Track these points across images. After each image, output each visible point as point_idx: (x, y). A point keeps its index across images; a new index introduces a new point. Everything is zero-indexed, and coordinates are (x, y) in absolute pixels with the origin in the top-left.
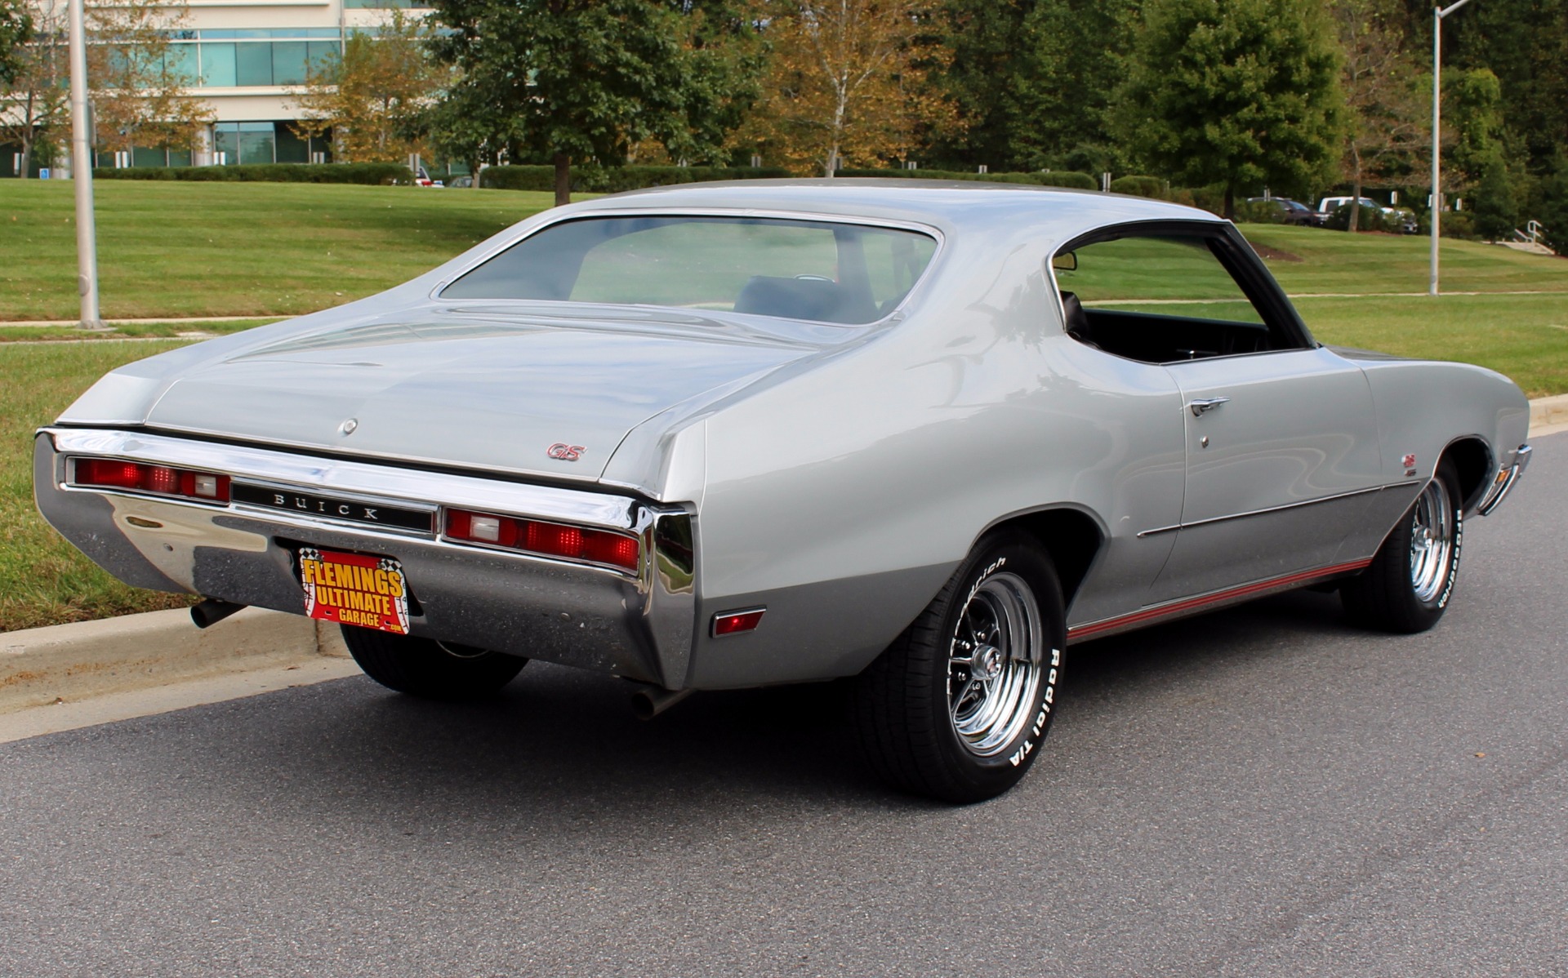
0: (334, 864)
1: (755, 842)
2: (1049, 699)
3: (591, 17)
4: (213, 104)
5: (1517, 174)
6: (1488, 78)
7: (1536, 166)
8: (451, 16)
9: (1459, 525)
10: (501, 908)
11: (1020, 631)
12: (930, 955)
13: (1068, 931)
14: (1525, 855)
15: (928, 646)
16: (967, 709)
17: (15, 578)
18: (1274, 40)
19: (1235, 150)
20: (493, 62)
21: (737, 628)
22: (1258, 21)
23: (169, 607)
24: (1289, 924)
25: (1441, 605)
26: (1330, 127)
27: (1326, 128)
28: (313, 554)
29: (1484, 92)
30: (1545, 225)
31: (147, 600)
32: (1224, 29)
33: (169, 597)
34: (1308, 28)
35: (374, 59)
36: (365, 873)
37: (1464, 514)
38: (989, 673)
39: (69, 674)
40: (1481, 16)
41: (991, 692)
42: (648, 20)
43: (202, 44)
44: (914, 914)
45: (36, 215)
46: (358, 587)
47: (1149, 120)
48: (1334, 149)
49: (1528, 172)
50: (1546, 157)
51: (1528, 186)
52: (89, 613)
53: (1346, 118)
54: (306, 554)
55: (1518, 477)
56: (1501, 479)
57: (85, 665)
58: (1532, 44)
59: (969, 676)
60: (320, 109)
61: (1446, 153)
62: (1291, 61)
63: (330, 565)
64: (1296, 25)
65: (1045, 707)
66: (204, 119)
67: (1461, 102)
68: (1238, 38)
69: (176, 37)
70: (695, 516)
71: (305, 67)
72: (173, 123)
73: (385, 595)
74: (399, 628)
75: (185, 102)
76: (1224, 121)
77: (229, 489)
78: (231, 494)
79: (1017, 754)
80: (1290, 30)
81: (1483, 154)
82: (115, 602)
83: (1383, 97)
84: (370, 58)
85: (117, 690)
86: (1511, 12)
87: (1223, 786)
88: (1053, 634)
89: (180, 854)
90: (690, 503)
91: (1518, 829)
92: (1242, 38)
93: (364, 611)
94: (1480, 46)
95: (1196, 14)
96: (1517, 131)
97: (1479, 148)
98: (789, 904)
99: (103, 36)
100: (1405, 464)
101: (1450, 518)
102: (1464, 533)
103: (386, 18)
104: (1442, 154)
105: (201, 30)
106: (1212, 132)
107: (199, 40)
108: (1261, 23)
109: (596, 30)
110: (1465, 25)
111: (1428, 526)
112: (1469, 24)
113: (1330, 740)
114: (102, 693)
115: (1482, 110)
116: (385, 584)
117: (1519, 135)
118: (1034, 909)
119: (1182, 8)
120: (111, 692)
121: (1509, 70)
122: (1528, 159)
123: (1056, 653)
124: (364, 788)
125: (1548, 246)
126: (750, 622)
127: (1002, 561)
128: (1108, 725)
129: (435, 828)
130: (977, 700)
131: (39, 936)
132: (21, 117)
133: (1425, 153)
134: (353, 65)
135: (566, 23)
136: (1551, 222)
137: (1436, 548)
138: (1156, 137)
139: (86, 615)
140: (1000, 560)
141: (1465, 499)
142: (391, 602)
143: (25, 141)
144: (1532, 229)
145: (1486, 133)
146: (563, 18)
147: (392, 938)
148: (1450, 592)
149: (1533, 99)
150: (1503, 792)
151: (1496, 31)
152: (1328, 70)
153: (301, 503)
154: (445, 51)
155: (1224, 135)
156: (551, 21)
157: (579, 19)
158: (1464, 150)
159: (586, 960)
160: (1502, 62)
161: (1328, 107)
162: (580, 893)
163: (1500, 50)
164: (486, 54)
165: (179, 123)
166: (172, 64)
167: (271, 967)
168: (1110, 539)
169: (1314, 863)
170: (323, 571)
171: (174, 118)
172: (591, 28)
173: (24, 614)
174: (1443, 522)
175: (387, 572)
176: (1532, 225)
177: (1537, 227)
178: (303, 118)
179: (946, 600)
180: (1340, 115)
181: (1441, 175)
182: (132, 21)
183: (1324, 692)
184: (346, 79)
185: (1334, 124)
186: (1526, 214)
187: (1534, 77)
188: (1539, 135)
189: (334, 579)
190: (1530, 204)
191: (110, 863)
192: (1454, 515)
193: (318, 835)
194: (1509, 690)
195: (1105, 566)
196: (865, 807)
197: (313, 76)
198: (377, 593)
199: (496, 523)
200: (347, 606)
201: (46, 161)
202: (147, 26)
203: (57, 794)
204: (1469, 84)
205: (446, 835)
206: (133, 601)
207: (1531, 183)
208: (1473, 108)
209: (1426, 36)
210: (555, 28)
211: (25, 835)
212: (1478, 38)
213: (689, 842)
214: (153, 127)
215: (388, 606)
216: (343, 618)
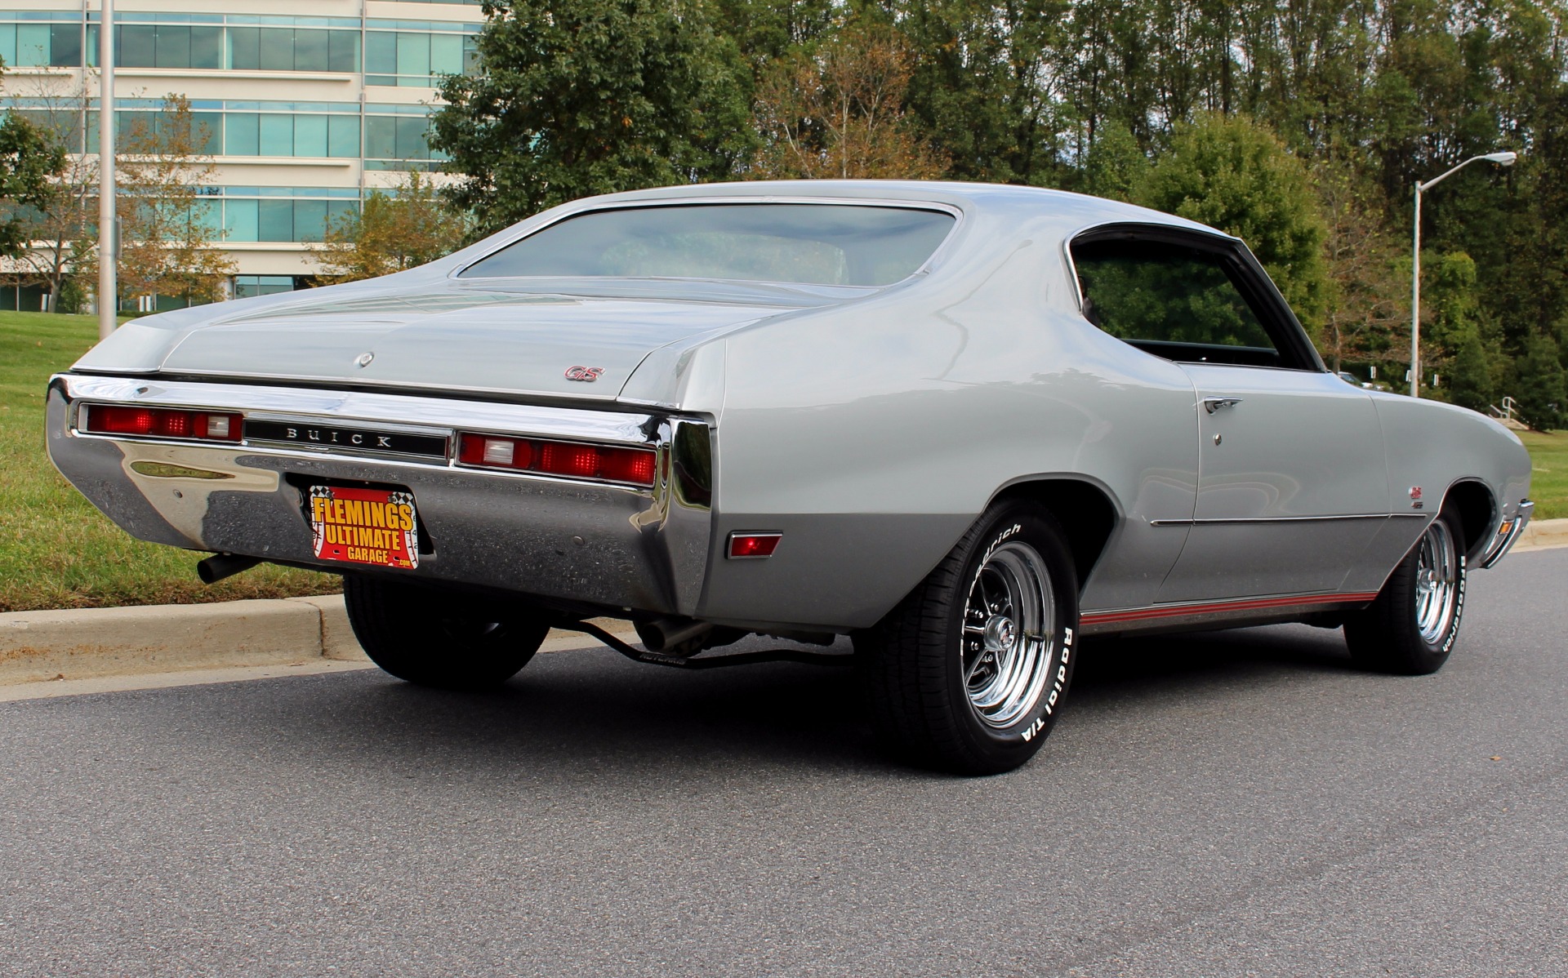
0: (333, 795)
1: (762, 796)
2: (1061, 678)
3: (602, 167)
4: (235, 257)
5: (1493, 354)
6: (1464, 262)
7: (1510, 347)
8: (468, 163)
9: (1463, 571)
10: (503, 832)
11: (1032, 603)
12: (945, 880)
13: (1088, 868)
14: (1551, 828)
15: (942, 603)
16: (979, 682)
17: (23, 567)
18: (1257, 214)
19: (1217, 322)
20: (507, 208)
21: (752, 552)
22: (1242, 195)
23: (176, 602)
24: (1315, 870)
25: (1445, 649)
26: (1312, 299)
27: (1308, 300)
28: (324, 491)
29: (1460, 275)
30: (1519, 401)
31: (153, 593)
32: (1208, 202)
33: (175, 592)
34: (1292, 201)
35: (391, 219)
36: (363, 802)
37: (1467, 560)
38: (1003, 644)
39: (72, 654)
40: (1458, 203)
41: (1003, 668)
42: (656, 172)
43: (226, 199)
44: (928, 851)
45: (60, 342)
46: (368, 523)
47: (1137, 289)
48: (1316, 319)
49: (1502, 352)
50: (1520, 338)
51: (1503, 366)
52: (95, 600)
53: (1328, 291)
54: (316, 492)
55: (1521, 531)
56: (1503, 530)
57: (88, 647)
58: (1507, 230)
59: (982, 647)
60: (338, 265)
61: (1425, 333)
62: (1275, 234)
63: (341, 502)
64: (1280, 200)
65: (1057, 685)
66: (227, 271)
67: (1439, 284)
68: (1223, 211)
69: (202, 193)
70: (714, 429)
71: (325, 224)
72: (197, 274)
73: (395, 530)
74: (407, 563)
75: (208, 254)
76: (1206, 293)
77: (242, 427)
78: (243, 431)
79: (1029, 730)
80: (1274, 205)
81: (1458, 334)
82: (122, 593)
83: (1363, 277)
84: (387, 217)
85: (120, 673)
86: (1486, 199)
87: (1238, 772)
88: (1067, 614)
89: (177, 782)
90: (709, 415)
91: (1542, 811)
92: (1227, 211)
93: (372, 548)
94: (1456, 231)
95: (1184, 188)
96: (1492, 312)
97: (1455, 329)
98: (798, 839)
99: (132, 188)
100: (1412, 495)
101: (1454, 561)
102: (1467, 579)
103: (403, 179)
104: (1421, 332)
105: (226, 187)
106: (1195, 303)
107: (224, 197)
108: (1245, 198)
109: (606, 179)
110: (1442, 210)
111: (1432, 568)
112: (1446, 210)
113: (1341, 744)
114: (104, 675)
115: (1458, 292)
116: (396, 518)
117: (1494, 316)
118: (1051, 850)
119: (1170, 182)
120: (113, 675)
121: (1484, 255)
122: (1503, 339)
123: (1069, 631)
124: (366, 745)
125: (1523, 422)
126: (766, 546)
127: (1017, 527)
128: (1116, 727)
129: (437, 774)
130: (989, 675)
131: (26, 834)
132: (50, 260)
133: (1403, 332)
134: (371, 223)
135: (578, 172)
136: (1525, 398)
137: (1440, 591)
138: (1143, 306)
139: (92, 603)
140: (1015, 526)
141: (1468, 549)
142: (401, 537)
143: (53, 283)
144: (1506, 405)
145: (1462, 315)
146: (575, 168)
147: (390, 849)
148: (1454, 637)
149: (1508, 283)
150: (1522, 786)
151: (1472, 218)
152: (1310, 243)
153: (314, 436)
154: (461, 198)
155: (1207, 306)
156: (563, 170)
157: (591, 168)
158: (1441, 329)
159: (590, 872)
160: (1478, 247)
161: (1310, 280)
162: (584, 825)
163: (1475, 235)
164: (500, 200)
165: (201, 274)
166: (197, 217)
167: (264, 865)
168: (1125, 519)
169: (1336, 828)
170: (333, 509)
171: (196, 269)
172: (603, 178)
173: (30, 596)
174: (1447, 564)
175: (398, 505)
176: (1507, 400)
177: (1512, 403)
178: (321, 273)
179: (961, 559)
180: (1322, 287)
181: (1419, 350)
182: (160, 175)
183: (1333, 712)
184: (363, 236)
185: (1315, 296)
186: (1500, 393)
187: (1509, 261)
188: (1514, 317)
189: (344, 516)
190: (1504, 384)
191: (103, 786)
192: (1458, 562)
193: (316, 775)
194: (1519, 716)
195: (1118, 549)
196: (874, 775)
197: (331, 233)
198: (387, 528)
199: (511, 445)
200: (356, 544)
201: (72, 308)
202: (174, 180)
203: (54, 737)
204: (1445, 267)
205: (448, 779)
206: (139, 593)
207: (1506, 363)
208: (1449, 290)
209: (1404, 220)
210: (567, 176)
211: (18, 764)
212: (1455, 223)
213: (696, 793)
214: (176, 277)
215: (398, 540)
216: (351, 557)
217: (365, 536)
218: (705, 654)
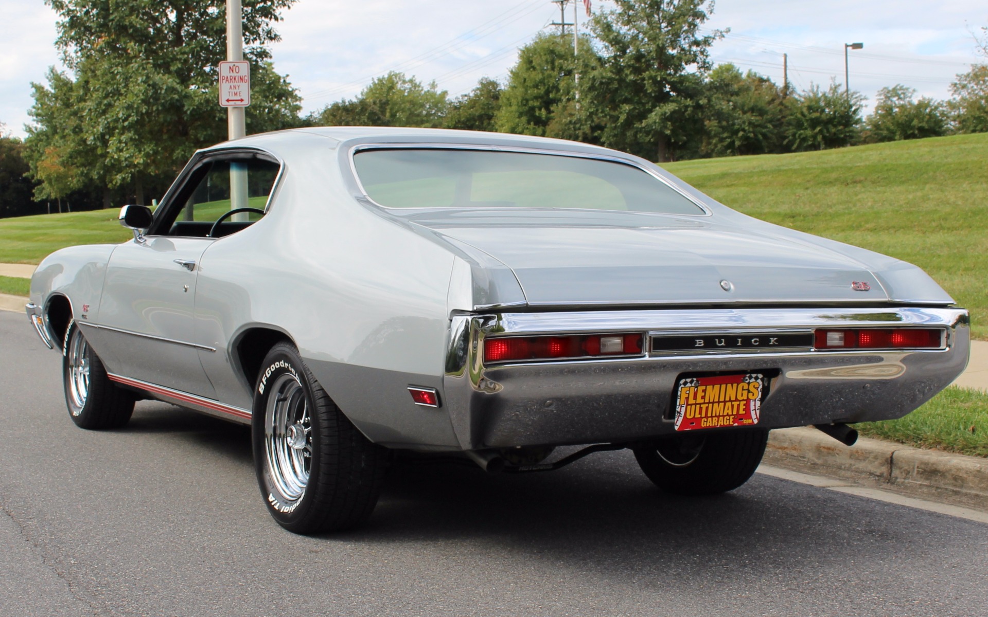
28: (691, 382)
46: (722, 399)
54: (685, 383)
63: (703, 387)
73: (743, 400)
74: (749, 421)
93: (722, 416)
116: (745, 392)
142: (747, 404)
153: (720, 343)
170: (696, 393)
189: (703, 397)
198: (736, 400)
199: (844, 334)
200: (709, 415)
215: (744, 407)
216: (703, 425)
217: (718, 409)
218: (579, 448)
